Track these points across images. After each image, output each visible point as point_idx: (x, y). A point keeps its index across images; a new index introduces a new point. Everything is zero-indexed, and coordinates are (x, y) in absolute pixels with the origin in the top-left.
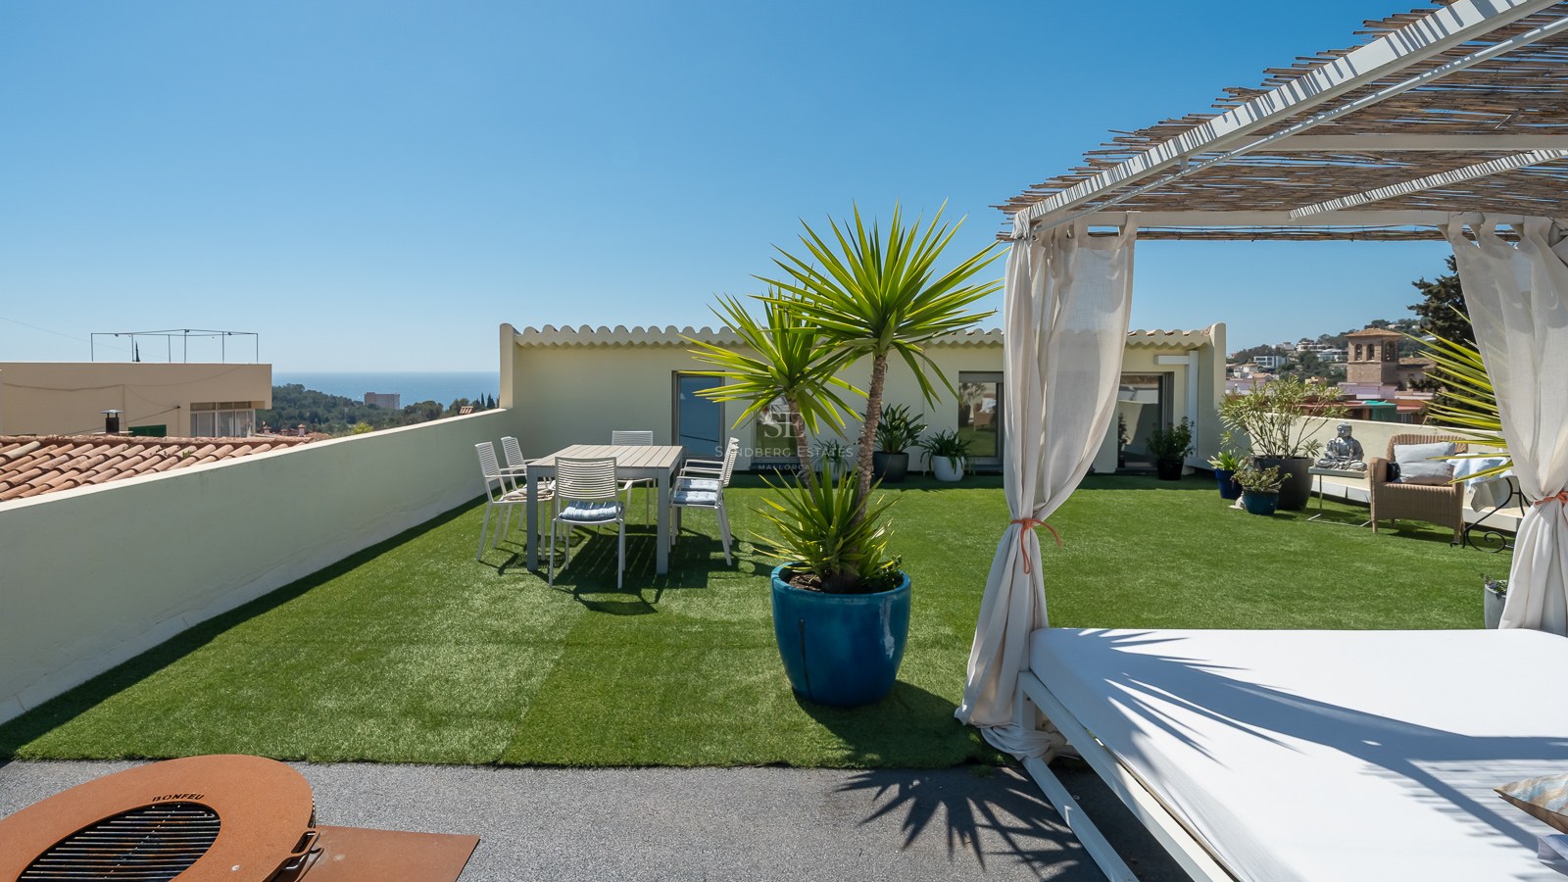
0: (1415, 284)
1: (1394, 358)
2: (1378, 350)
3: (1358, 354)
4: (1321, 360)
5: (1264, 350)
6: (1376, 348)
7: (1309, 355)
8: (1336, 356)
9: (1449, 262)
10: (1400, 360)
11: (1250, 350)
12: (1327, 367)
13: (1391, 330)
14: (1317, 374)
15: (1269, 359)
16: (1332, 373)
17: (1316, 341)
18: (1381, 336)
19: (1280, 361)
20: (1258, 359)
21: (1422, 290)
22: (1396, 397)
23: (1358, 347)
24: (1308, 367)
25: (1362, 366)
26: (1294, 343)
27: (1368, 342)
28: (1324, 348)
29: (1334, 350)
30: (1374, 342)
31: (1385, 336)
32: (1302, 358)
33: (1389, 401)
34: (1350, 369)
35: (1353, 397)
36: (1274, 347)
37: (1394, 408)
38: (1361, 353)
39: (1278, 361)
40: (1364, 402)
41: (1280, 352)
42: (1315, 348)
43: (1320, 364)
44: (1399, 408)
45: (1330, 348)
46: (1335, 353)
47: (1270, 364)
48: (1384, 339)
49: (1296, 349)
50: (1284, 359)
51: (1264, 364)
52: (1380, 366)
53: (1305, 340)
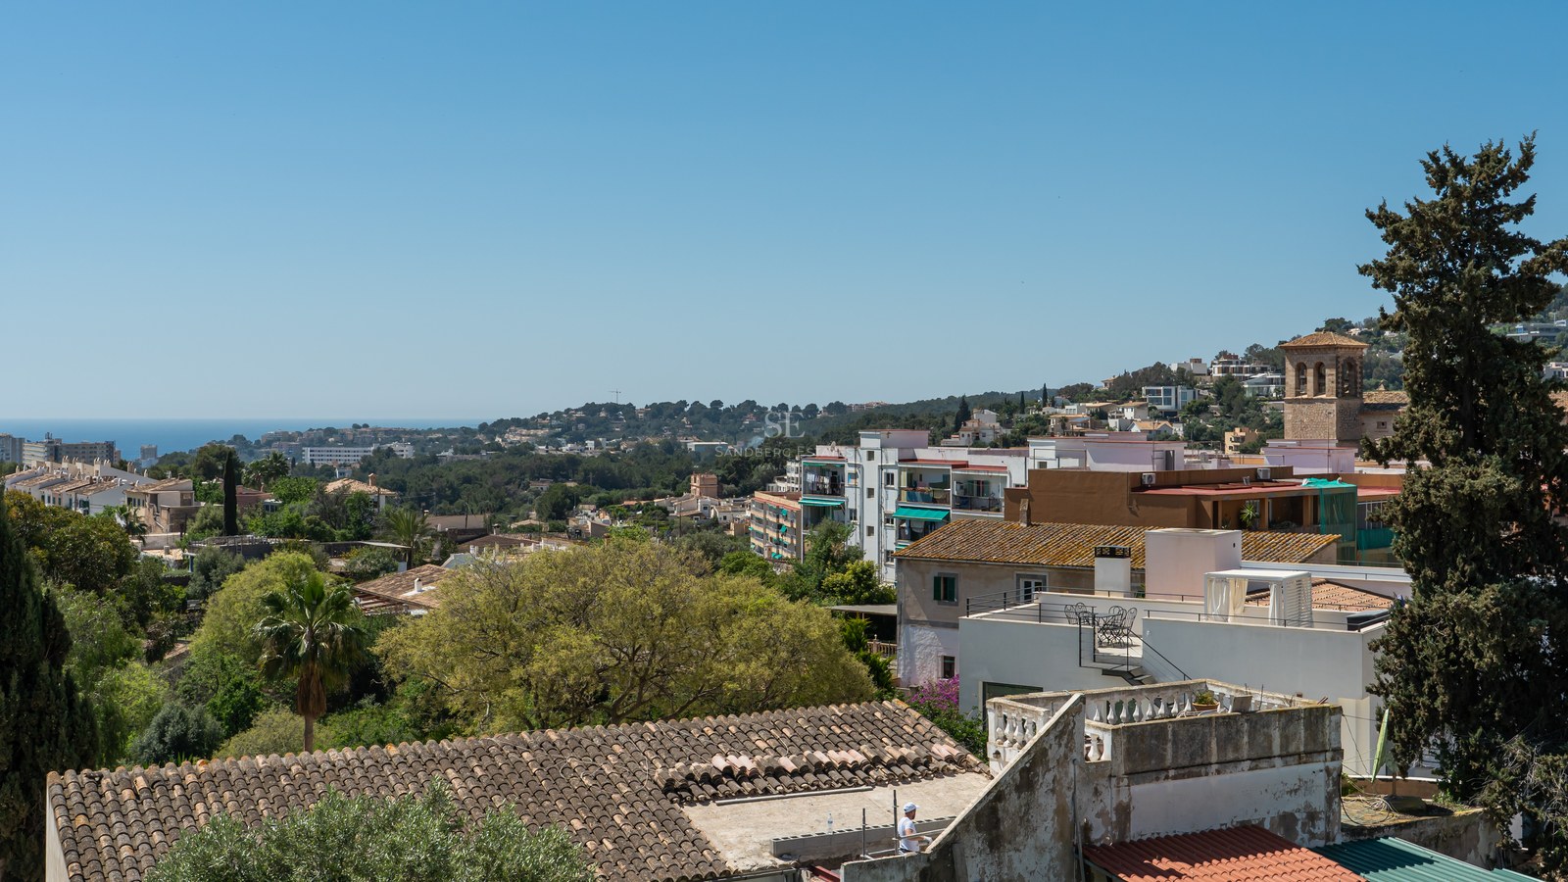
0: (1371, 216)
1: (1356, 394)
2: (1330, 375)
3: (1301, 382)
4: (1249, 395)
5: (1157, 374)
6: (1328, 371)
7: (1230, 385)
8: (1273, 388)
9: (1428, 168)
10: (1365, 394)
11: (1135, 374)
12: (1258, 408)
13: (1355, 338)
14: (1244, 421)
15: (1167, 392)
16: (1268, 420)
17: (1241, 355)
18: (1335, 347)
19: (1184, 396)
20: (1148, 392)
21: (1383, 231)
22: (1357, 470)
23: (1300, 369)
24: (1230, 408)
25: (1305, 408)
26: (1208, 359)
27: (1315, 358)
28: (1253, 371)
29: (1270, 376)
30: (1326, 359)
31: (1342, 347)
32: (1219, 389)
33: (1347, 478)
34: (1289, 413)
35: (1287, 472)
36: (1174, 368)
37: (1352, 493)
38: (1305, 381)
39: (1181, 396)
40: (1305, 482)
41: (1184, 378)
42: (1240, 370)
43: (1247, 403)
44: (1361, 493)
45: (1263, 370)
46: (1271, 381)
47: (1168, 402)
48: (1341, 352)
49: (1209, 373)
50: (1190, 393)
51: (1159, 401)
52: (1334, 407)
53: (1224, 354)
